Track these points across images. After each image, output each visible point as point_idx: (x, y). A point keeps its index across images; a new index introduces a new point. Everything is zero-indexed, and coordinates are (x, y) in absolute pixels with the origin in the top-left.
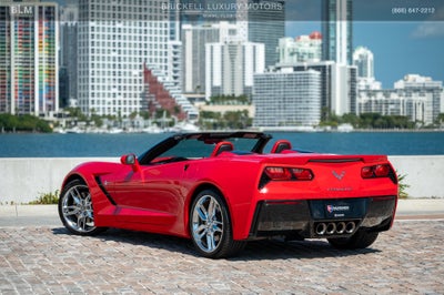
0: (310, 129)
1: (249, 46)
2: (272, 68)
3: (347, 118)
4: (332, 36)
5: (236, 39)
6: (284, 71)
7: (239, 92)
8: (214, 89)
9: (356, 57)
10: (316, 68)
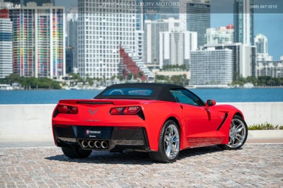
0: (226, 86)
1: (187, 33)
2: (201, 47)
3: (250, 79)
4: (240, 27)
5: (178, 29)
6: (209, 49)
7: (181, 63)
8: (165, 61)
9: (256, 40)
10: (230, 47)
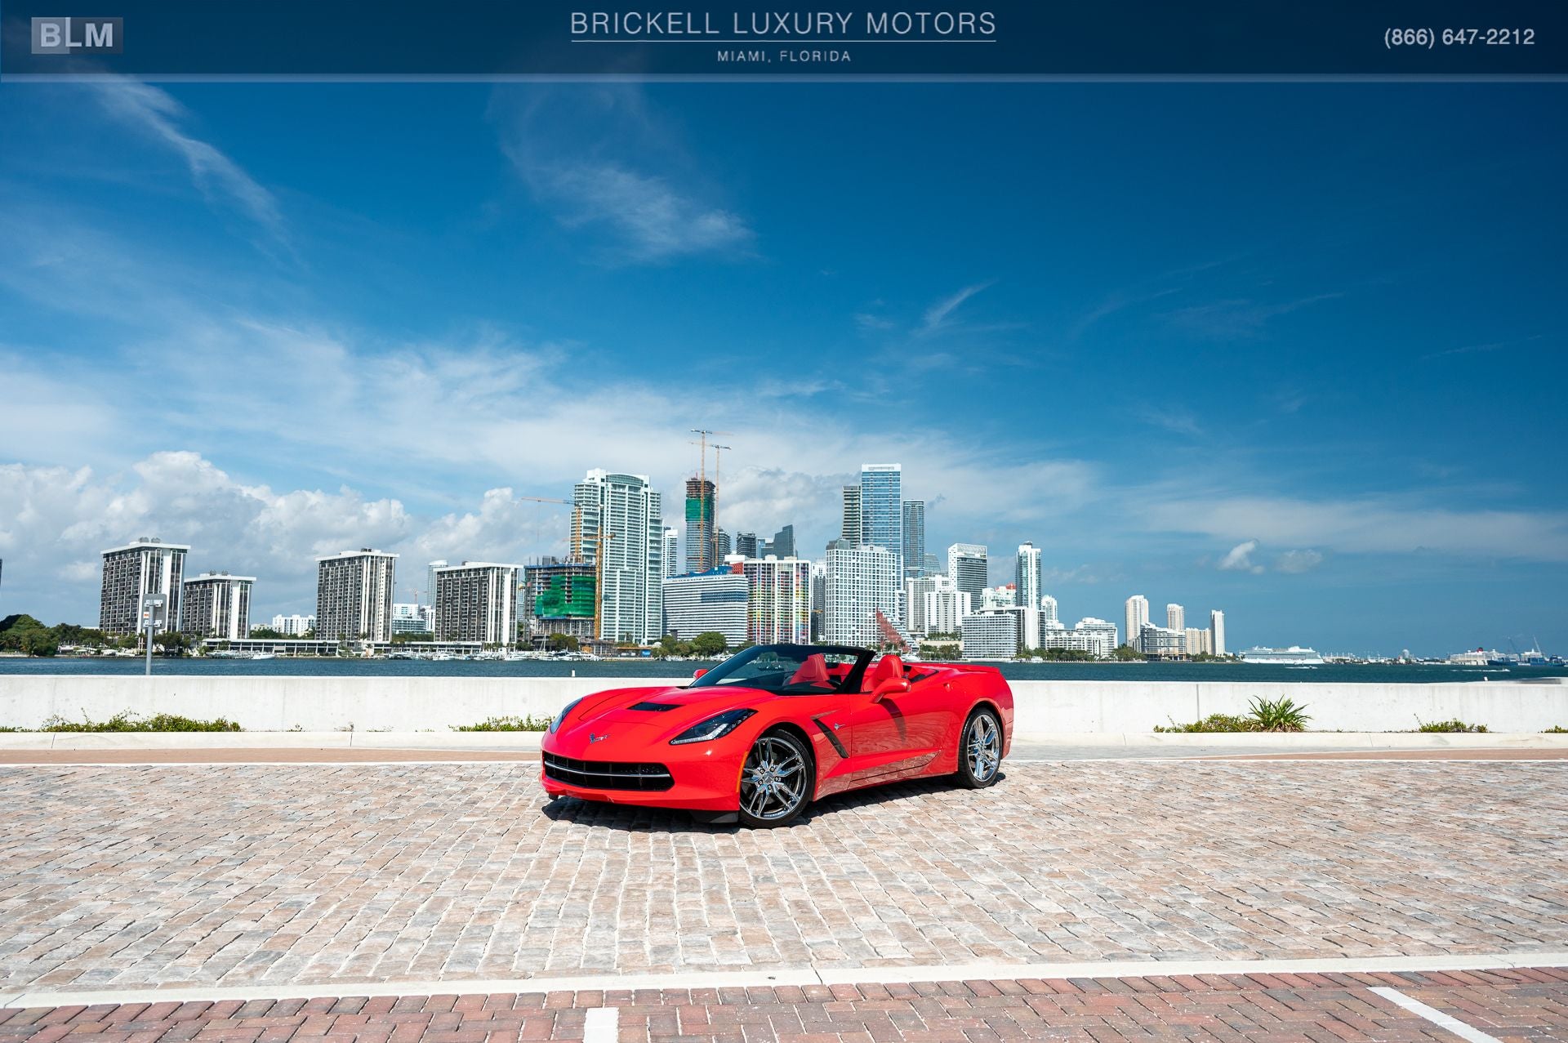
0: (1008, 660)
1: (959, 594)
2: (977, 611)
3: (1038, 652)
4: (1024, 587)
5: (948, 589)
6: (986, 614)
7: (950, 631)
8: (931, 628)
9: (1043, 603)
10: (1012, 612)
